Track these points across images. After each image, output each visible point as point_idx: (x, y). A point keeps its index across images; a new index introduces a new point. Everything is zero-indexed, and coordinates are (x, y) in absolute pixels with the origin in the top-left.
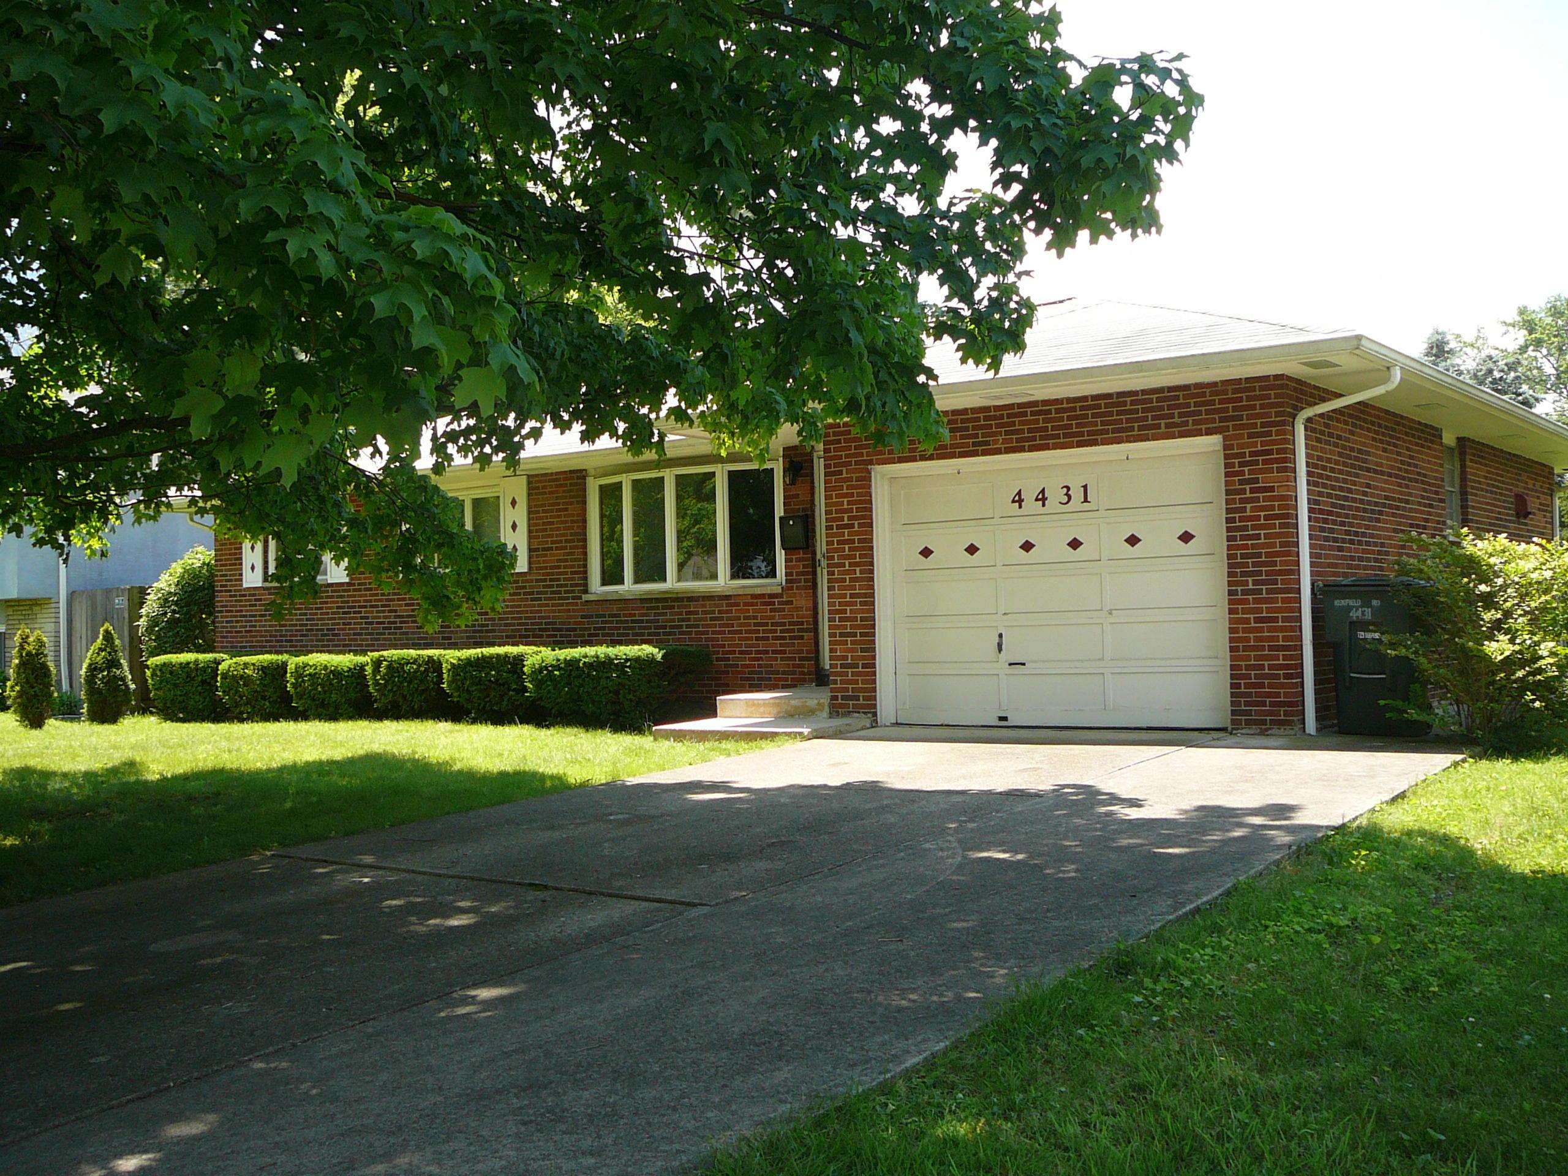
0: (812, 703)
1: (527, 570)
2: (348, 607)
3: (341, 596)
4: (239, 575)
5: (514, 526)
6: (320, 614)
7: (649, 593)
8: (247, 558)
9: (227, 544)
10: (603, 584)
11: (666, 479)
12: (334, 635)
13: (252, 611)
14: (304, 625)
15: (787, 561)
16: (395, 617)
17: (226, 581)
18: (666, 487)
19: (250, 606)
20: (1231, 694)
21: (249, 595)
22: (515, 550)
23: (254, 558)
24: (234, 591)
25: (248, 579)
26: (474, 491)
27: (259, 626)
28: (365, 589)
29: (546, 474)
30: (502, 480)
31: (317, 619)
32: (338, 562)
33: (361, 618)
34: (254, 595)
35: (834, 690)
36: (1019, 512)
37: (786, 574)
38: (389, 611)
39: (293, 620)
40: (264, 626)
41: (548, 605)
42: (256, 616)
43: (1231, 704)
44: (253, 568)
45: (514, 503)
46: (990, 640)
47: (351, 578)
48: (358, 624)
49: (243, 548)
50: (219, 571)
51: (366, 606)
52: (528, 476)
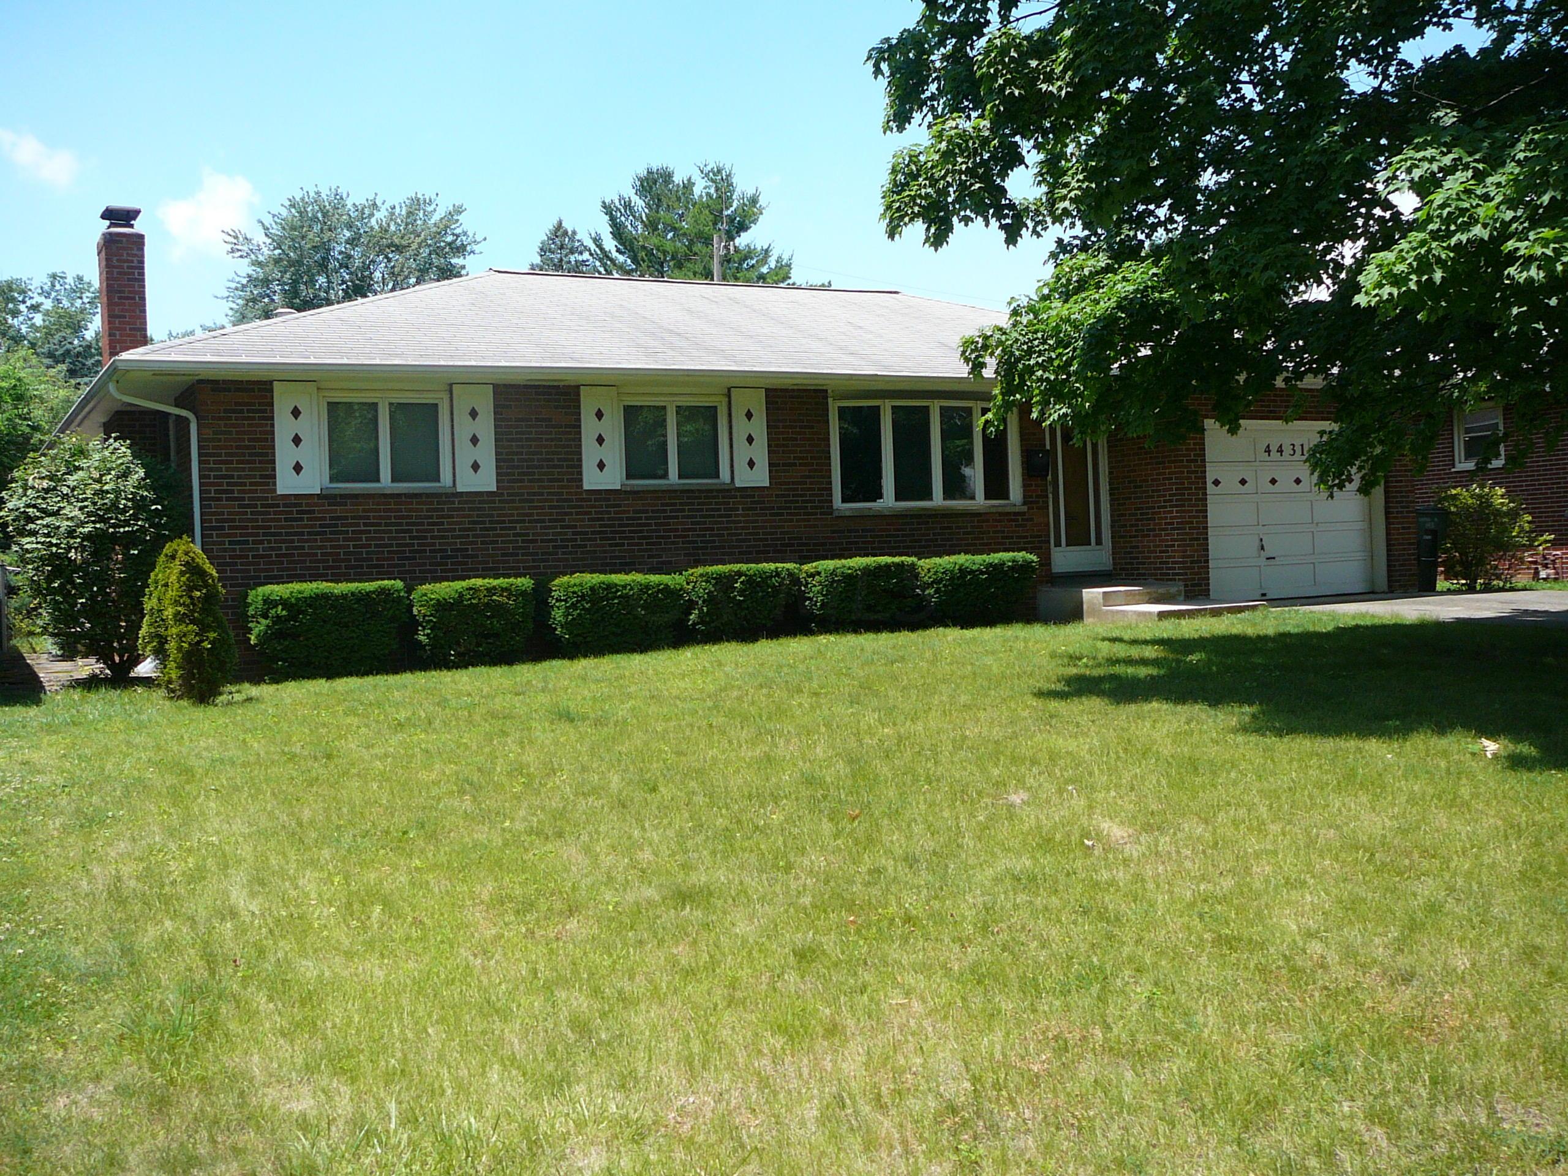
0: (1173, 590)
1: (768, 485)
2: (491, 522)
3: (479, 509)
4: (262, 477)
5: (750, 439)
6: (439, 531)
7: (908, 510)
8: (284, 455)
9: (230, 433)
10: (844, 500)
11: (931, 408)
12: (468, 556)
13: (292, 527)
14: (407, 545)
15: (1025, 486)
16: (574, 533)
17: (228, 484)
18: (932, 416)
19: (286, 520)
20: (1389, 571)
21: (285, 505)
22: (751, 464)
23: (301, 454)
24: (250, 499)
25: (287, 483)
26: (682, 398)
27: (310, 548)
28: (521, 501)
29: (786, 390)
30: (729, 389)
31: (432, 537)
32: (476, 467)
33: (515, 535)
34: (295, 505)
35: (1185, 580)
36: (1269, 459)
37: (1025, 497)
38: (562, 527)
39: (383, 539)
40: (320, 547)
41: (791, 521)
42: (302, 533)
43: (1389, 576)
44: (298, 468)
45: (749, 415)
46: (1257, 543)
47: (498, 487)
48: (510, 542)
49: (273, 440)
50: (211, 470)
51: (524, 521)
52: (767, 390)
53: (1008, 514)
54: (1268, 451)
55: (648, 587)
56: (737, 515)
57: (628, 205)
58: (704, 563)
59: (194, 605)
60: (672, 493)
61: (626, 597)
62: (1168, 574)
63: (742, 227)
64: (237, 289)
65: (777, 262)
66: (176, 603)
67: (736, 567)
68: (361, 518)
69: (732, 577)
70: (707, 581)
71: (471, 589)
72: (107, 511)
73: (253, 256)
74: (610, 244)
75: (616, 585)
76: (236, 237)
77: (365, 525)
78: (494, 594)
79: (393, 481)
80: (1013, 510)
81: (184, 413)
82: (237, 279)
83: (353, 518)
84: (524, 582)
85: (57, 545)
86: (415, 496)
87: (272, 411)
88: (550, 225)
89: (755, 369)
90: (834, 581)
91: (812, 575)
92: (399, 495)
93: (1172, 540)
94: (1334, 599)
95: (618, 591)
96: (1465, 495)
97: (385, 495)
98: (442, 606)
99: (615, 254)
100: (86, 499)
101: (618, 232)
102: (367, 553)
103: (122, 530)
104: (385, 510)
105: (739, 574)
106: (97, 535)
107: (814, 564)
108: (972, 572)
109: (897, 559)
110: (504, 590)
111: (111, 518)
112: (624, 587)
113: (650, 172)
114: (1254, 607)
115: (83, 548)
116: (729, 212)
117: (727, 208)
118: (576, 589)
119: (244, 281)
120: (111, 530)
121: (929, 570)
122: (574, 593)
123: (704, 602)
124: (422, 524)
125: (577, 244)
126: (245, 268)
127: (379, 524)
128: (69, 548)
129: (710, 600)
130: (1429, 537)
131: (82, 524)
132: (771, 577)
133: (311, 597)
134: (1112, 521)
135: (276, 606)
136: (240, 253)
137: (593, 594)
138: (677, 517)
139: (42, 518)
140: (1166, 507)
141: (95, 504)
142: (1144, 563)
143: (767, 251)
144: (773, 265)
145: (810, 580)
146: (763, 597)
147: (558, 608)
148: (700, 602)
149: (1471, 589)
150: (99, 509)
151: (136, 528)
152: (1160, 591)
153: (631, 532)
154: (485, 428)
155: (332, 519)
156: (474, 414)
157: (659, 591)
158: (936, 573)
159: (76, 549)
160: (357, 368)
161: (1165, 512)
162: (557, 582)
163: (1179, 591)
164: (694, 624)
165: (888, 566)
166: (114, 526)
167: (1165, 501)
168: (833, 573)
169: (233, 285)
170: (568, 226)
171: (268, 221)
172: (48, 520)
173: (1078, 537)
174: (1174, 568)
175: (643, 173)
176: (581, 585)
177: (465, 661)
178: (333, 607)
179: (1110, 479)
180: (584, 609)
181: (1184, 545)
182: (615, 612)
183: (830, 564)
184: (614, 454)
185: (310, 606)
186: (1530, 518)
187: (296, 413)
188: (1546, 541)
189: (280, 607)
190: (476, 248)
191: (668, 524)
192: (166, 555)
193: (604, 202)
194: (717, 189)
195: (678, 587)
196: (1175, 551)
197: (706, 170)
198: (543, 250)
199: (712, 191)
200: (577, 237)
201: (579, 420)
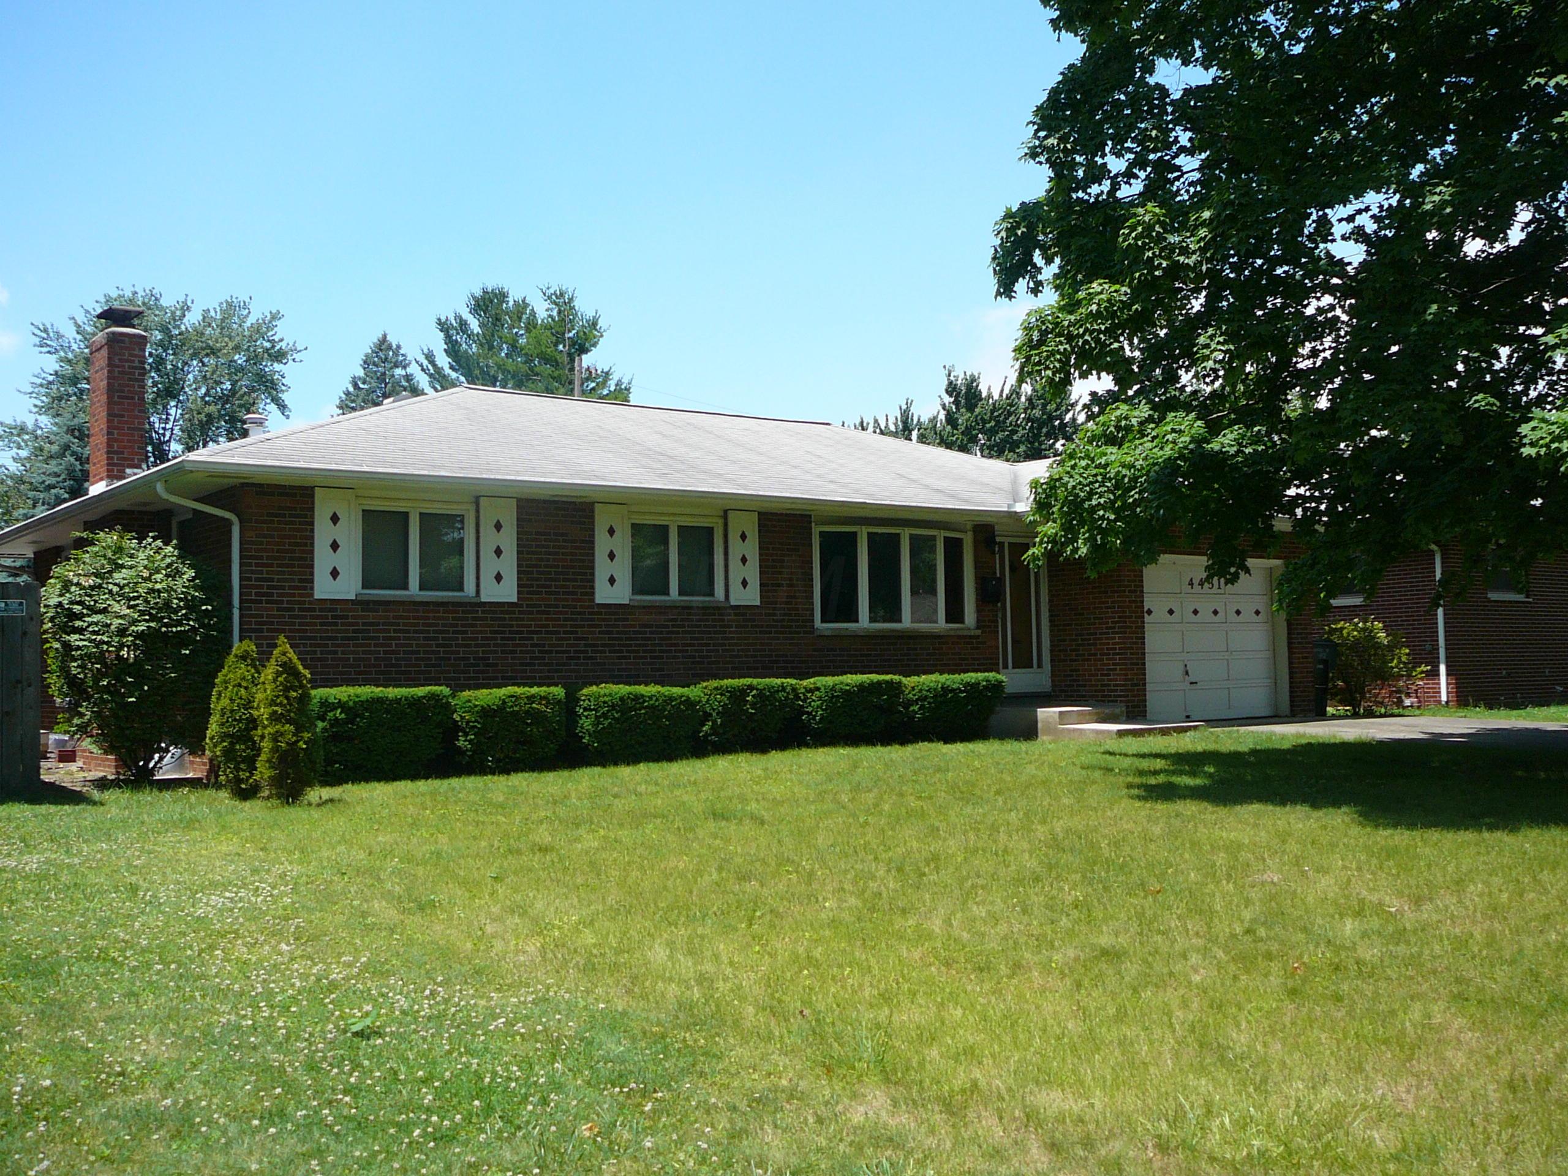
0: (1117, 711)
1: (758, 603)
2: (510, 632)
3: (500, 619)
4: (301, 581)
5: (744, 560)
6: (463, 639)
7: (880, 631)
8: (323, 559)
9: (272, 536)
10: (822, 621)
11: (902, 536)
12: (488, 665)
13: (327, 631)
14: (433, 652)
15: (979, 611)
16: (586, 645)
17: (269, 587)
18: (902, 543)
19: (322, 624)
20: (1291, 697)
21: (321, 610)
22: (744, 583)
23: (338, 560)
24: (288, 602)
25: (324, 588)
26: (683, 518)
27: (343, 653)
28: (538, 612)
29: (776, 514)
30: (726, 512)
31: (457, 645)
32: (499, 578)
33: (533, 645)
34: (331, 609)
35: (1128, 701)
36: (1191, 591)
37: (978, 621)
38: (575, 639)
39: (411, 645)
40: (353, 652)
41: (778, 639)
42: (336, 638)
43: (1292, 701)
44: (335, 573)
45: (743, 537)
46: (1182, 668)
47: (518, 598)
48: (527, 652)
49: (312, 544)
50: (252, 572)
51: (540, 632)
52: (759, 513)
53: (965, 637)
54: (1191, 584)
55: (671, 698)
56: (730, 632)
57: (463, 325)
58: (716, 677)
59: (291, 705)
60: (672, 607)
61: (652, 707)
62: (1110, 696)
63: (583, 350)
64: (41, 385)
65: (617, 385)
66: (273, 703)
67: (748, 681)
68: (392, 624)
69: (743, 692)
70: (721, 694)
71: (512, 696)
72: (160, 610)
73: (62, 354)
74: (443, 361)
75: (643, 696)
76: (46, 331)
77: (395, 631)
78: (533, 702)
79: (420, 589)
80: (966, 633)
81: (227, 515)
82: (44, 375)
83: (384, 624)
84: (558, 691)
85: (107, 643)
86: (443, 604)
87: (312, 517)
88: (374, 338)
89: (761, 493)
90: (833, 696)
91: (811, 691)
92: (427, 603)
93: (1114, 664)
94: (1248, 721)
95: (645, 701)
96: (1349, 629)
97: (415, 603)
98: (486, 713)
99: (447, 371)
100: (137, 598)
101: (453, 350)
102: (376, 659)
103: (174, 629)
104: (414, 618)
105: (751, 687)
106: (149, 635)
107: (812, 680)
108: (953, 690)
109: (888, 677)
110: (542, 698)
111: (163, 618)
112: (650, 698)
113: (485, 292)
114: (1195, 727)
115: (136, 647)
116: (571, 335)
117: (570, 331)
118: (606, 699)
119: (51, 378)
120: (164, 629)
121: (913, 689)
122: (604, 702)
123: (718, 714)
124: (448, 632)
125: (401, 358)
126: (51, 364)
127: (408, 632)
128: (121, 646)
129: (725, 712)
130: (1321, 666)
131: (134, 622)
132: (778, 691)
133: (367, 701)
134: (1051, 646)
135: (335, 709)
136: (48, 349)
137: (625, 705)
138: (678, 632)
139: (89, 616)
140: (1108, 633)
141: (146, 601)
142: (1085, 686)
143: (607, 373)
144: (612, 388)
145: (809, 695)
146: (771, 710)
147: (587, 717)
148: (714, 714)
149: (1356, 715)
150: (152, 608)
151: (187, 628)
152: (1107, 711)
153: (636, 645)
154: (508, 540)
155: (364, 624)
156: (498, 526)
157: (681, 703)
158: (921, 691)
159: (129, 647)
160: (407, 478)
161: (1107, 639)
162: (585, 691)
163: (1122, 712)
164: (706, 735)
165: (879, 683)
166: (166, 625)
167: (1107, 628)
168: (833, 689)
169: (39, 381)
170: (393, 340)
171: (81, 318)
172: (96, 618)
173: (1023, 661)
174: (1116, 691)
175: (478, 293)
176: (610, 695)
177: (506, 767)
178: (387, 712)
179: (1051, 606)
180: (614, 718)
181: (1125, 670)
182: (641, 722)
183: (830, 680)
184: (623, 569)
185: (366, 709)
186: (1407, 651)
187: (335, 519)
188: (1422, 672)
189: (339, 711)
190: (297, 356)
191: (670, 639)
192: (236, 656)
193: (439, 319)
194: (559, 312)
195: (698, 699)
196: (1118, 675)
197: (548, 292)
198: (366, 363)
199: (555, 313)
200: (402, 352)
201: (593, 536)
